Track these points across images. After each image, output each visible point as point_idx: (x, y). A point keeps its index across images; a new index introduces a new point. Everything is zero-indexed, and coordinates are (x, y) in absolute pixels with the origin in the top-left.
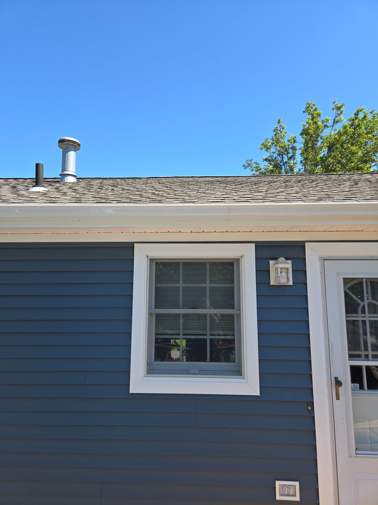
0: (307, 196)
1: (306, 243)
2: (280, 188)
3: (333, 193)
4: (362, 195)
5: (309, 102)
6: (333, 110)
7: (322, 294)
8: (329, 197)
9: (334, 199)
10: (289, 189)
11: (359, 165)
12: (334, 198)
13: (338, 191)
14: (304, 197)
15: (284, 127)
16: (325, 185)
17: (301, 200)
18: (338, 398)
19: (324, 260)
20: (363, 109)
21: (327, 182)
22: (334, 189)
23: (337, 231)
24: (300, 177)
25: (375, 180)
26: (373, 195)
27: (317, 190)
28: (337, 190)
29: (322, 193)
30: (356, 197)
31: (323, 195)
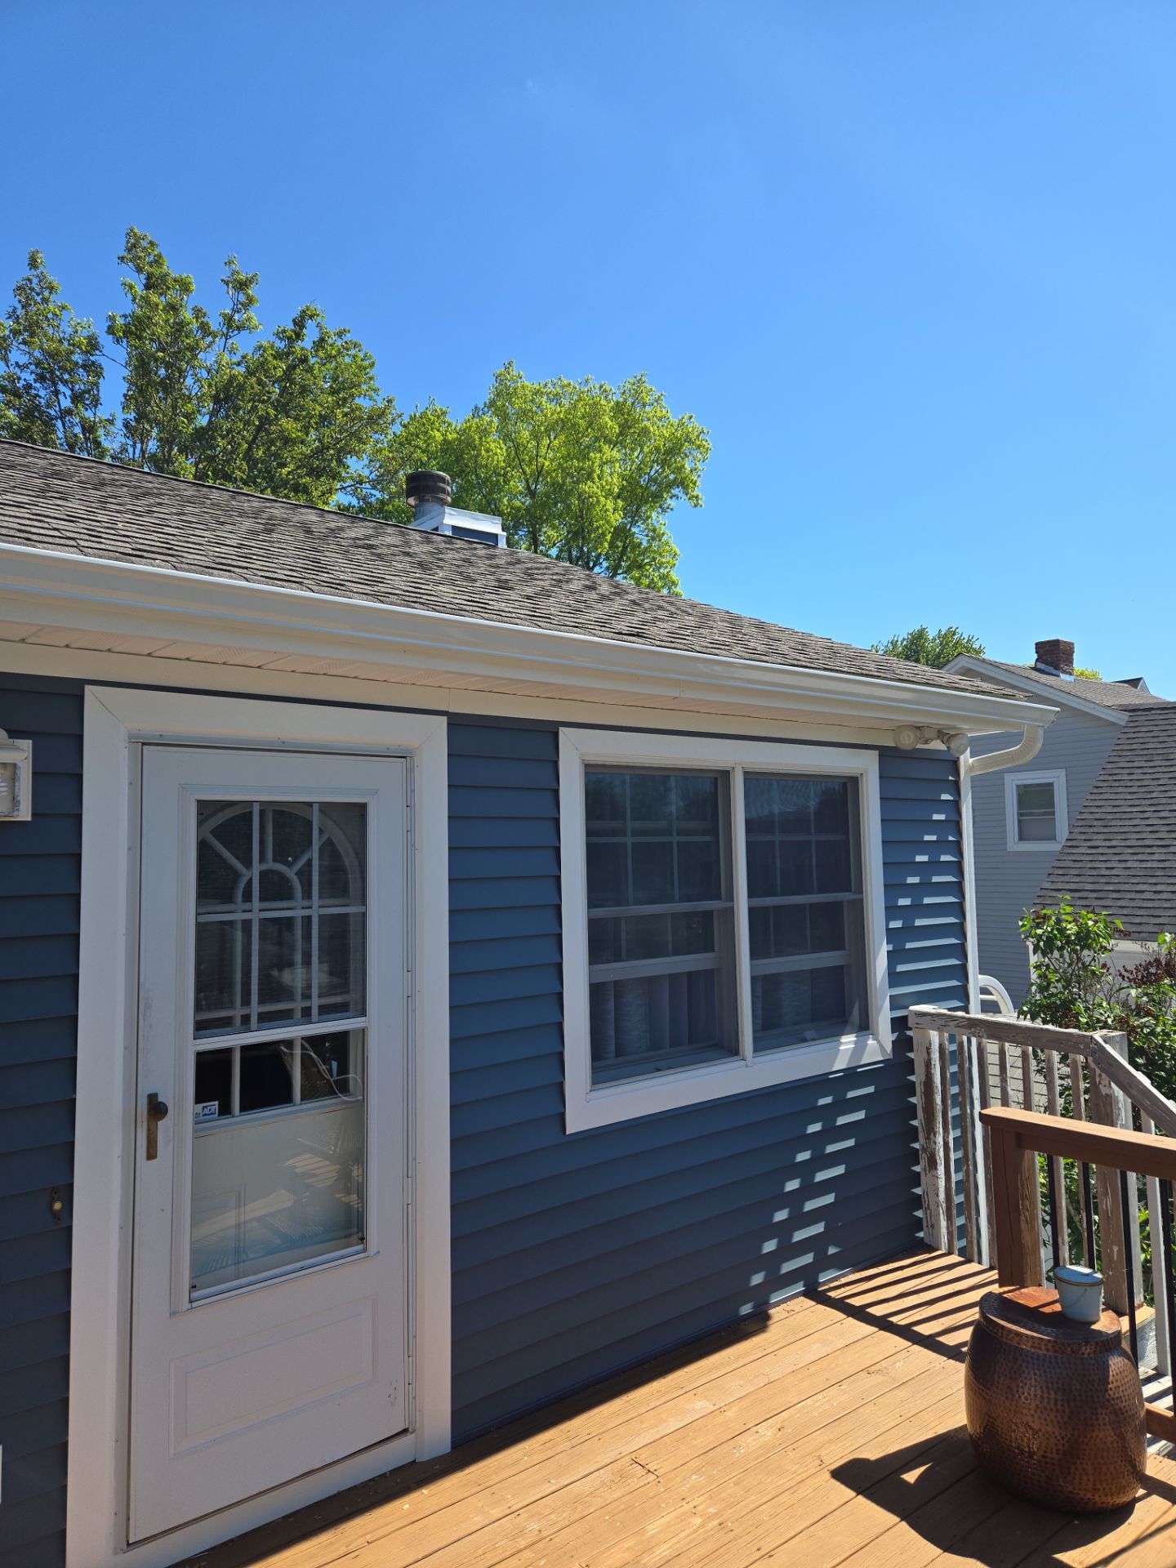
0: (99, 534)
1: (88, 689)
2: (17, 490)
3: (188, 542)
4: (267, 564)
5: (136, 230)
6: (227, 285)
7: (129, 849)
8: (169, 553)
9: (182, 563)
10: (51, 502)
11: (300, 477)
12: (182, 557)
13: (206, 539)
14: (87, 537)
15: (55, 284)
16: (176, 514)
17: (76, 545)
18: (151, 1155)
19: (144, 744)
20: (318, 315)
21: (188, 508)
22: (197, 532)
23: (188, 659)
24: (110, 471)
25: (324, 531)
26: (294, 571)
27: (142, 525)
28: (204, 537)
29: (154, 537)
30: (247, 568)
31: (153, 543)
